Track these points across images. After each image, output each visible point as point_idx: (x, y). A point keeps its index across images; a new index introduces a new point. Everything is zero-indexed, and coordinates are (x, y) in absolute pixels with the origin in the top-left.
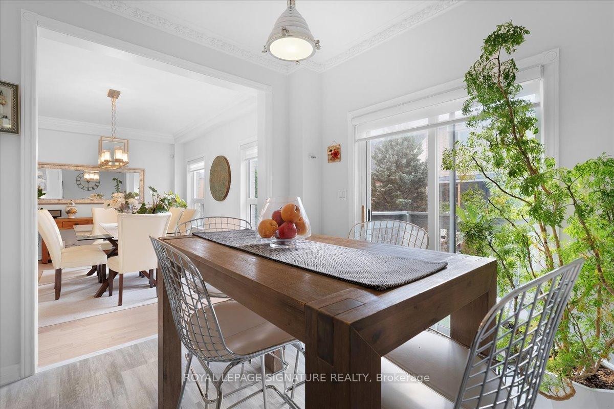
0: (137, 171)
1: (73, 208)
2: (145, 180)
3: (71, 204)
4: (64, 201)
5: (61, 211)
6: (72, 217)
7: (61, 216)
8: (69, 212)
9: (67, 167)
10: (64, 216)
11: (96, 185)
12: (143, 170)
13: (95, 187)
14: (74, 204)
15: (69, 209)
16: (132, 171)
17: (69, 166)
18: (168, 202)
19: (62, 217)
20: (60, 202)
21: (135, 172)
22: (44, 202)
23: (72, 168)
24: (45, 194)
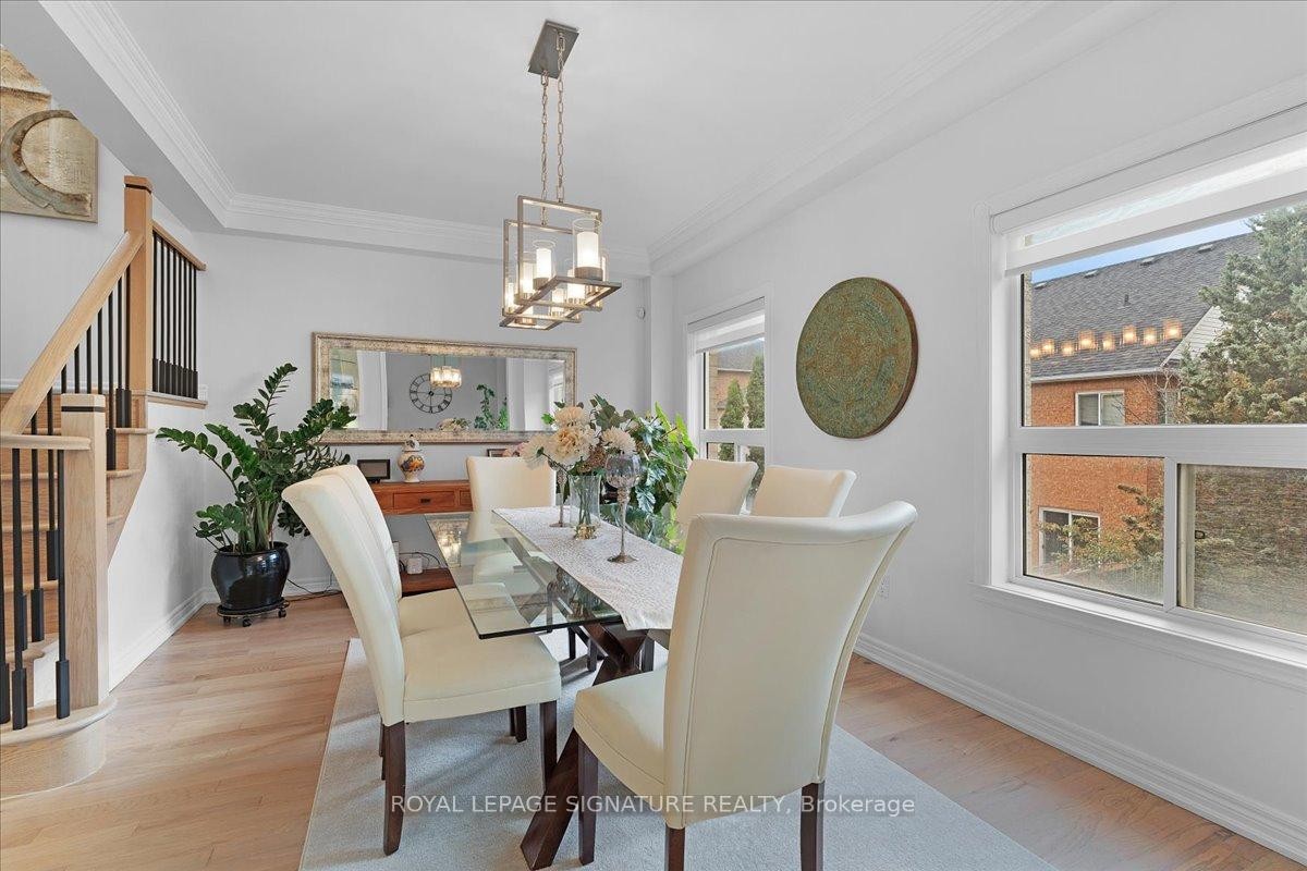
0: (559, 354)
1: (415, 454)
2: (577, 380)
3: (412, 444)
4: (395, 437)
5: (388, 462)
6: (414, 479)
7: (388, 477)
8: (407, 467)
9: (402, 346)
10: (396, 475)
11: (445, 402)
12: (573, 351)
13: (443, 406)
14: (417, 443)
15: (406, 457)
16: (547, 354)
17: (405, 342)
18: (654, 441)
19: (392, 480)
20: (388, 438)
21: (555, 358)
22: (351, 439)
23: (413, 348)
24: (354, 418)
